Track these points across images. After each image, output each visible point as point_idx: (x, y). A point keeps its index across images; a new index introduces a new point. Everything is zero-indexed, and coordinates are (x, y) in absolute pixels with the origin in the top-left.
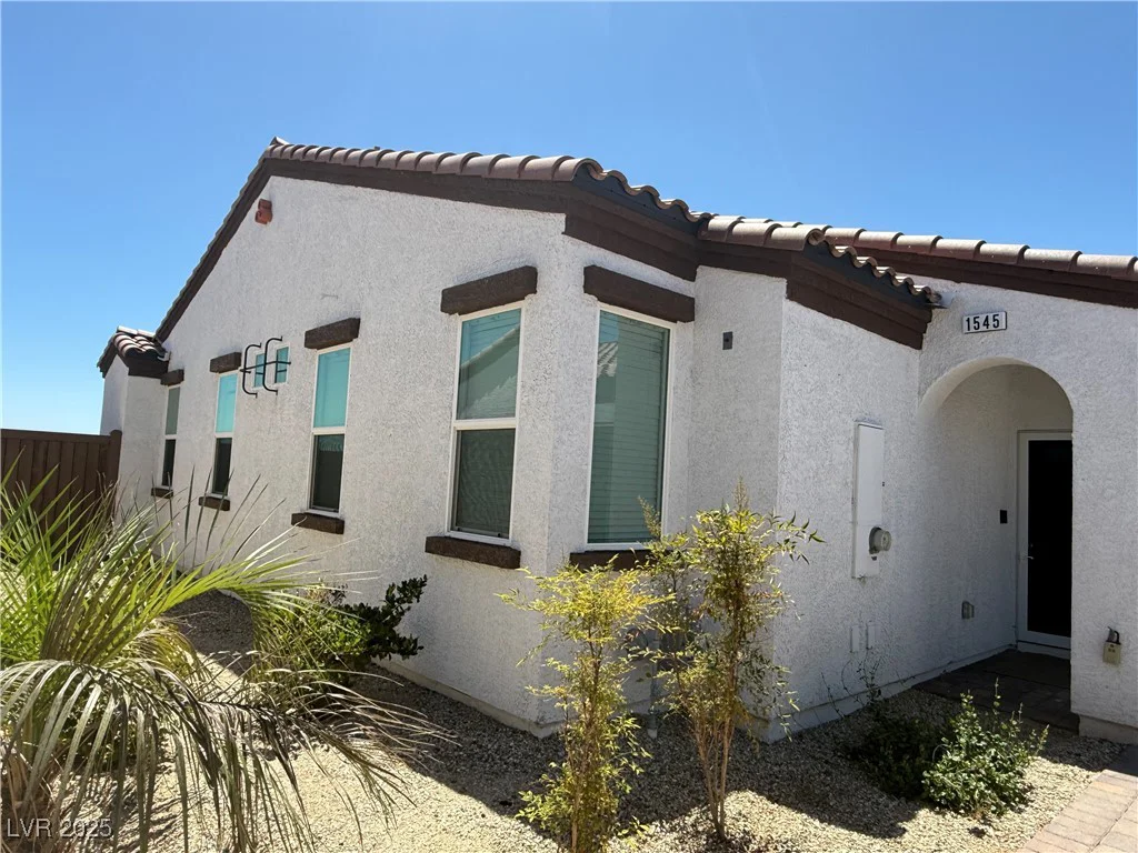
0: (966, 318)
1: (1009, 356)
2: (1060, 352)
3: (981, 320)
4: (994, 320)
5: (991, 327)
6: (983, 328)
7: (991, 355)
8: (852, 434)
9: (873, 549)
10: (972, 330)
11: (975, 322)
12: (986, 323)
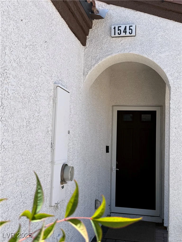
0: (113, 27)
1: (136, 52)
2: (164, 51)
3: (122, 29)
4: (130, 29)
5: (128, 34)
6: (123, 34)
7: (126, 52)
8: (52, 94)
9: (63, 181)
10: (117, 35)
11: (119, 30)
12: (125, 32)
